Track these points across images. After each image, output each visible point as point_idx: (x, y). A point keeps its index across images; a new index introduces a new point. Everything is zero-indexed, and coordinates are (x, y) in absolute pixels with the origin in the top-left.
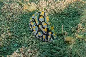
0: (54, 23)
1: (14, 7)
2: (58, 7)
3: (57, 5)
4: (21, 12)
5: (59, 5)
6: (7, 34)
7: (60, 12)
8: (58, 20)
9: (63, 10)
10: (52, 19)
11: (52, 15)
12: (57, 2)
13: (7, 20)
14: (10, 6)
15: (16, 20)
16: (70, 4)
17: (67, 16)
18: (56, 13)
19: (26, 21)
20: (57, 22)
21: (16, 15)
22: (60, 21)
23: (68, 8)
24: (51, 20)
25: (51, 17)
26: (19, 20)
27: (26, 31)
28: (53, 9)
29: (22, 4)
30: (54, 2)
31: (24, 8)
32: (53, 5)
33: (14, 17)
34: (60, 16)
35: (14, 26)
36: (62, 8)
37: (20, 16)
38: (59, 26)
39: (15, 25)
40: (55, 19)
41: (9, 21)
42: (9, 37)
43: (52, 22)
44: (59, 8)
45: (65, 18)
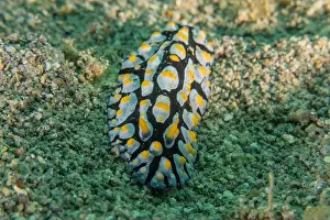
0: (233, 159)
1: (41, 67)
2: (261, 83)
3: (257, 69)
4: (72, 94)
5: (266, 70)
6: (6, 192)
7: (271, 108)
8: (254, 145)
9: (285, 97)
10: (225, 141)
11: (229, 117)
12: (258, 54)
13: (6, 126)
14: (20, 63)
15: (47, 128)
16: (322, 70)
17: (303, 128)
18: (249, 110)
19: (92, 139)
20: (248, 155)
21: (46, 108)
22: (266, 153)
23: (311, 90)
24: (221, 143)
25: (221, 127)
26: (61, 129)
27: (94, 186)
28: (235, 90)
29: (80, 53)
30: (244, 56)
31: (86, 75)
32: (235, 68)
33: (39, 117)
34: (270, 127)
35: (36, 155)
36: (282, 88)
37: (67, 110)
38: (260, 176)
39: (39, 152)
40: (243, 140)
41: (15, 133)
42: (17, 203)
43: (223, 156)
44: (265, 87)
45: (291, 139)
